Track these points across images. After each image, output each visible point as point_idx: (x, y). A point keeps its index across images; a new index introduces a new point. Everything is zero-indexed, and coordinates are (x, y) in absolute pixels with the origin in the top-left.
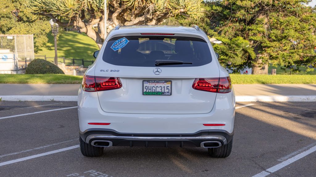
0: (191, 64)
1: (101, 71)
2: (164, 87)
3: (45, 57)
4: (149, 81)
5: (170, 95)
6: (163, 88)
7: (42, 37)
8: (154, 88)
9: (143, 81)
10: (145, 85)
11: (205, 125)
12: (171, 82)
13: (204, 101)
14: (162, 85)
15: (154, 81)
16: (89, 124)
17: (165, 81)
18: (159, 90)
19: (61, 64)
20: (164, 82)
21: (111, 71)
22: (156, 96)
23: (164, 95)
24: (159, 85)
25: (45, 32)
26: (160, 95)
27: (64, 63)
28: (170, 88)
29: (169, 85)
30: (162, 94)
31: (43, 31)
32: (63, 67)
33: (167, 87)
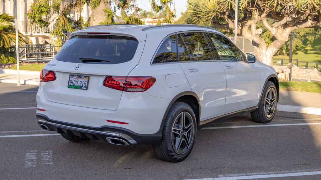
0: (109, 61)
2: (83, 82)
3: (297, 61)
4: (74, 75)
5: (86, 90)
6: (82, 83)
7: (295, 40)
8: (76, 83)
9: (70, 75)
10: (71, 79)
12: (89, 77)
13: (111, 98)
14: (82, 80)
15: (77, 76)
17: (85, 76)
18: (79, 84)
19: (314, 69)
23: (82, 89)
24: (80, 80)
25: (299, 34)
26: (79, 89)
27: (317, 68)
28: (86, 83)
29: (87, 80)
30: (80, 88)
31: (297, 34)
32: (315, 72)
33: (85, 82)
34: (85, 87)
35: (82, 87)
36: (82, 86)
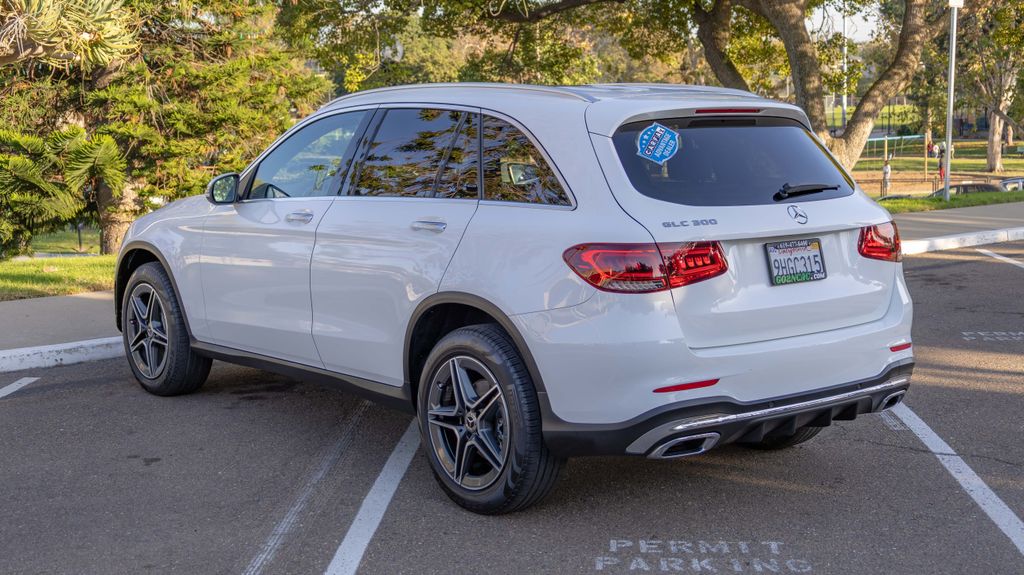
1: (667, 225)
2: (809, 258)
6: (808, 262)
11: (894, 349)
15: (788, 243)
16: (656, 391)
18: (800, 268)
20: (805, 243)
21: (696, 223)
22: (800, 284)
23: (814, 280)
24: (798, 254)
26: (806, 281)
28: (818, 259)
30: (810, 277)
34: (819, 272)
35: (812, 272)
36: (809, 270)
